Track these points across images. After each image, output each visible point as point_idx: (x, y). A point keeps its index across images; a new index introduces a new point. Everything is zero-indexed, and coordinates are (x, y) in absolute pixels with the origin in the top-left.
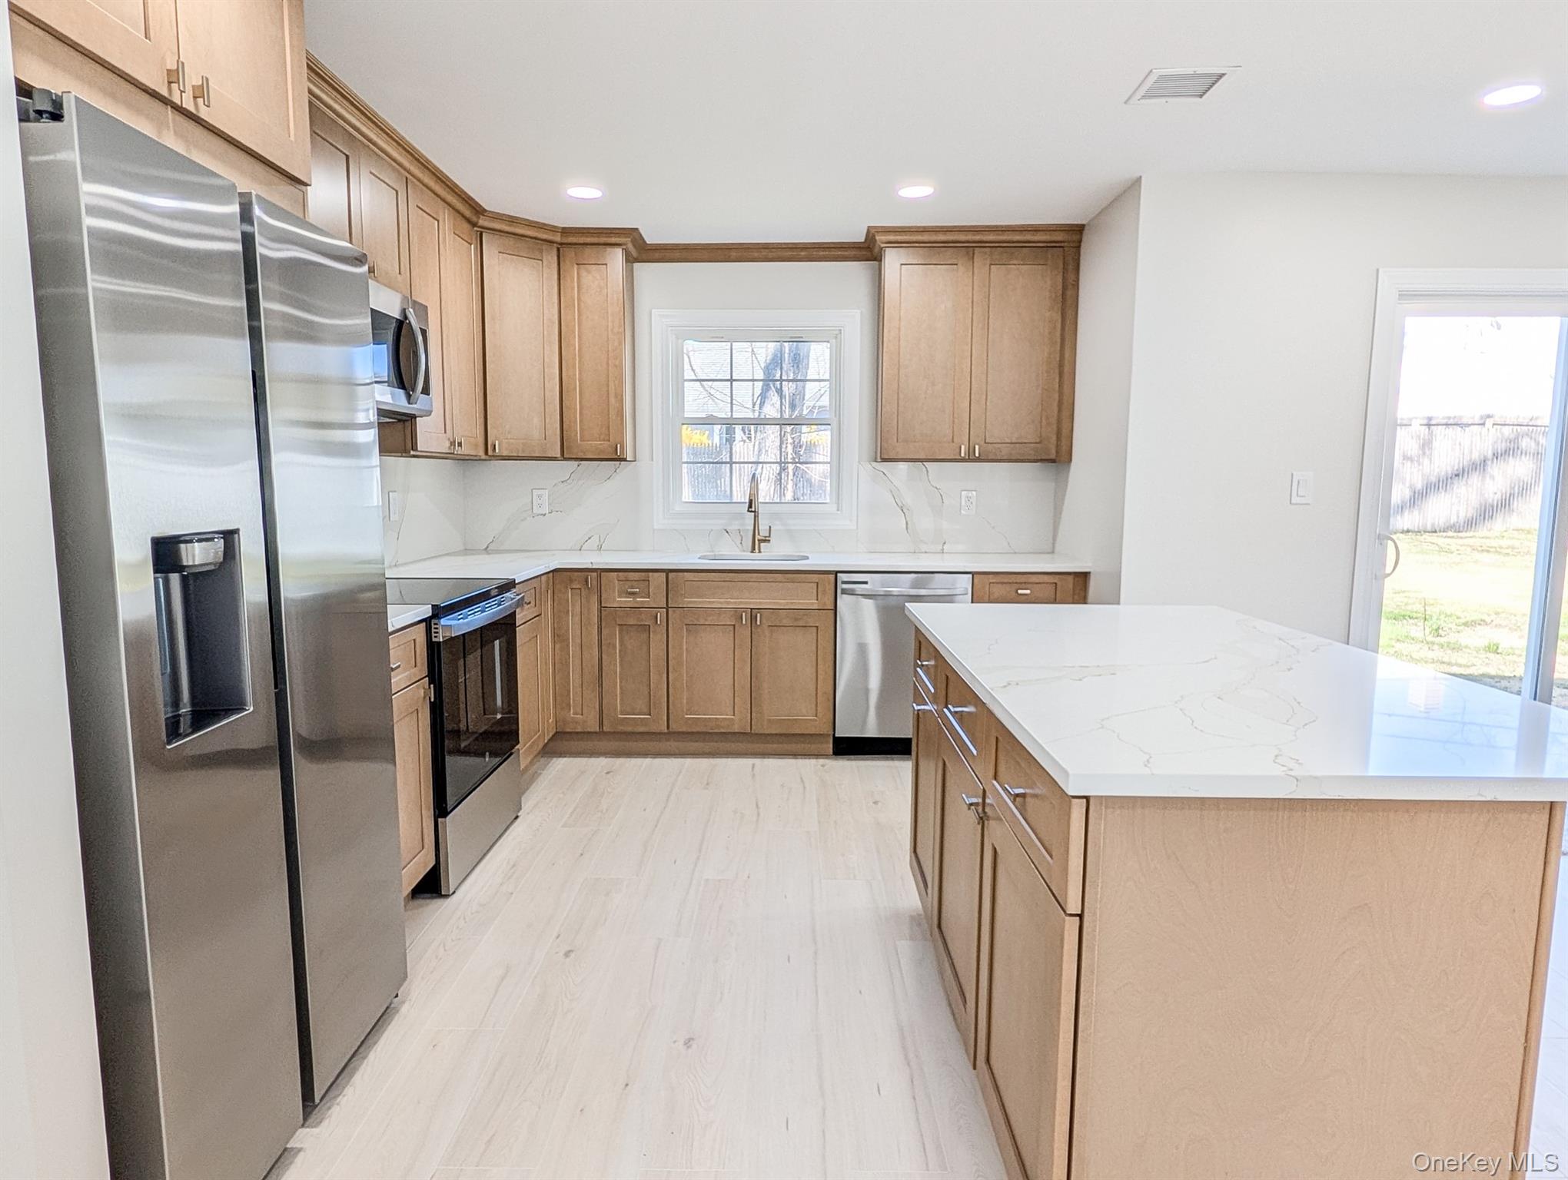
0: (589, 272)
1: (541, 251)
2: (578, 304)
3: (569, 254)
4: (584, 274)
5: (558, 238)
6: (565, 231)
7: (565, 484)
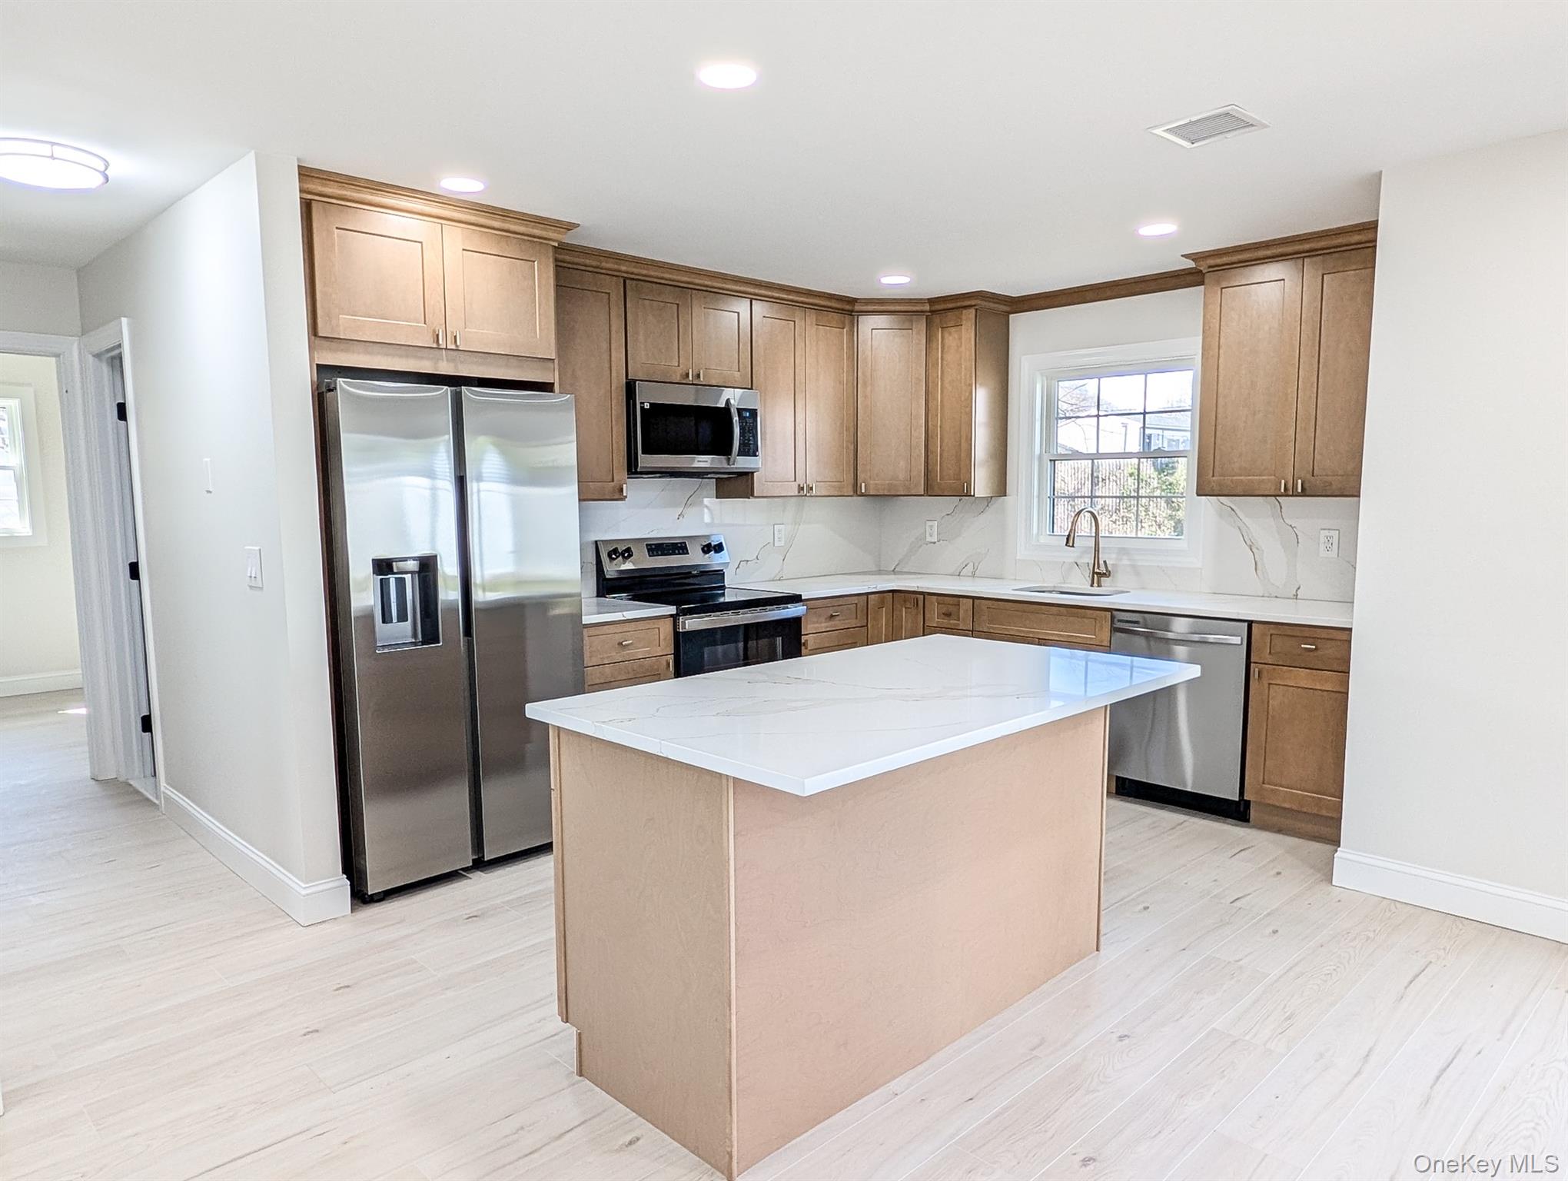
0: (950, 334)
1: (911, 321)
2: (942, 363)
3: (937, 319)
4: (946, 335)
5: (927, 307)
6: (931, 301)
7: (949, 516)
